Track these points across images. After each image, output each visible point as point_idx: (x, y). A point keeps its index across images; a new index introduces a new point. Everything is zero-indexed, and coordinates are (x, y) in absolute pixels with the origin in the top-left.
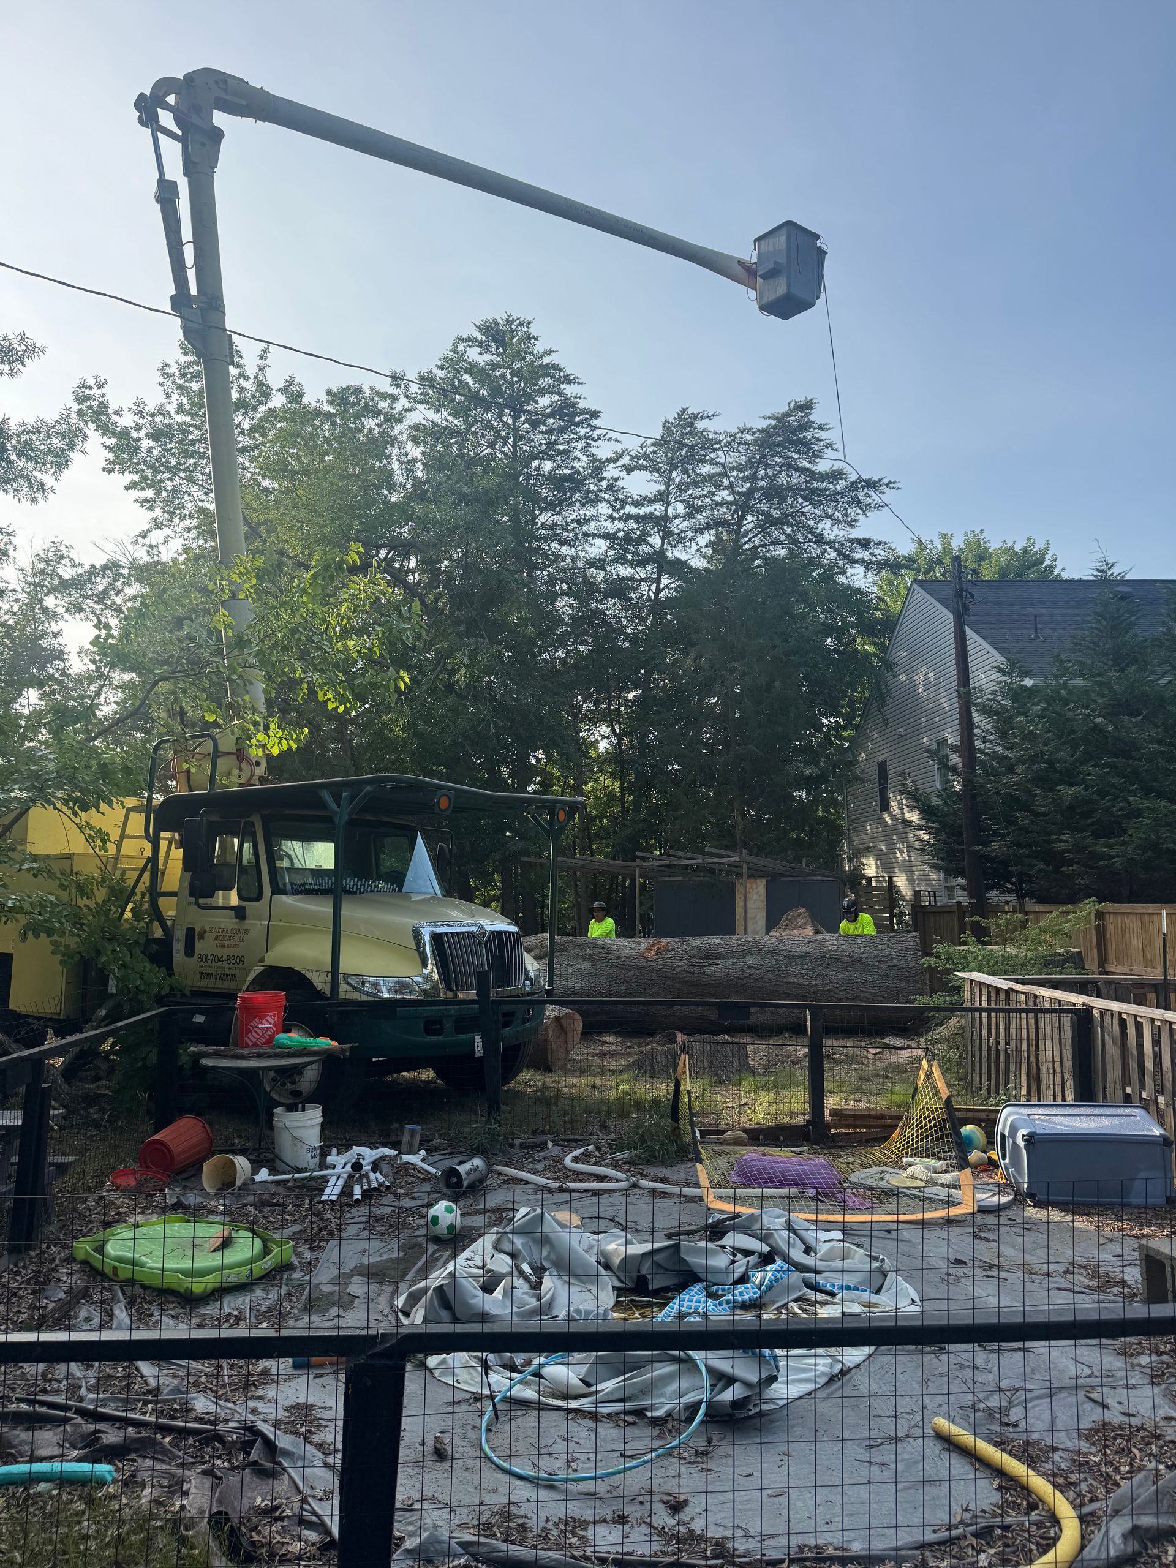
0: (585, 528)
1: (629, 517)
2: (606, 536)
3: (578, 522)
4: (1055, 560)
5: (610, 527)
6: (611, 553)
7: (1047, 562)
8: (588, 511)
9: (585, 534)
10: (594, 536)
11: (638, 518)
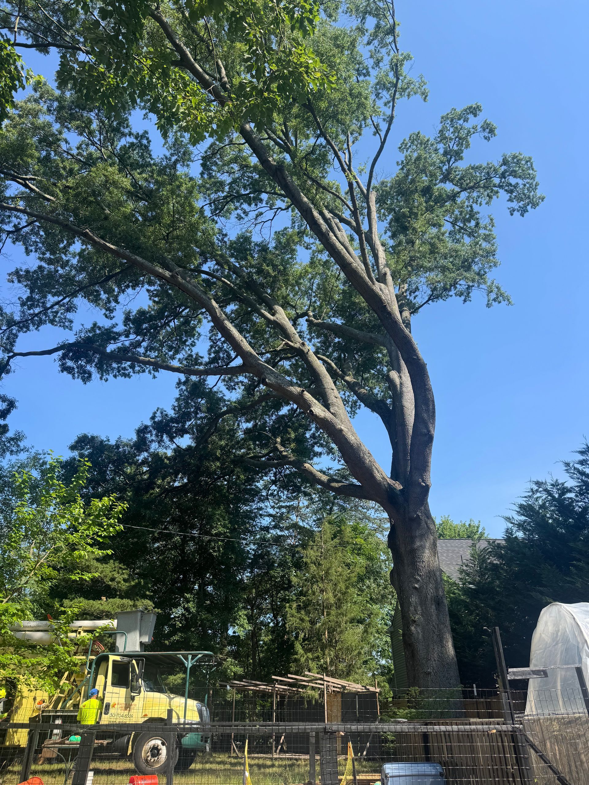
0: (261, 512)
1: (282, 507)
2: (270, 515)
3: (257, 509)
4: (484, 530)
5: (271, 511)
6: (273, 523)
7: (480, 531)
8: (261, 505)
9: (261, 515)
10: (265, 516)
11: (286, 507)
